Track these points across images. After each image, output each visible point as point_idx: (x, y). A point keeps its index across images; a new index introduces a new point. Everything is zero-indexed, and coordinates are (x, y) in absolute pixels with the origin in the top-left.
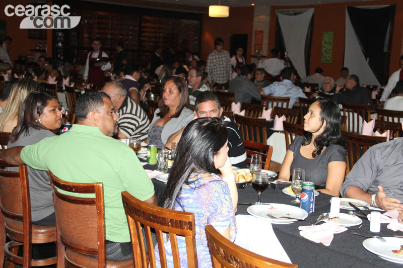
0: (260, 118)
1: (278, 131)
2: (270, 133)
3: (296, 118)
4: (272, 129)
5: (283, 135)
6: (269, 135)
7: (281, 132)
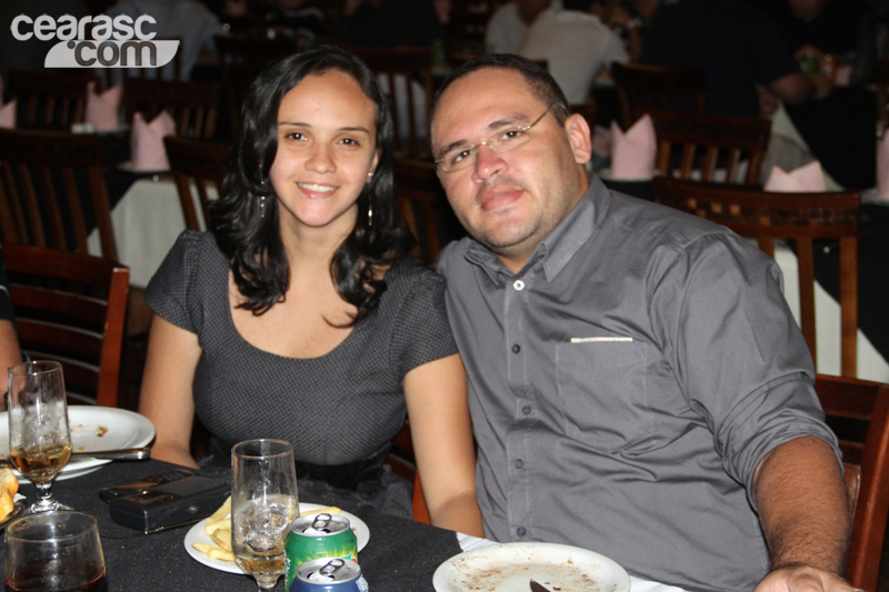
0: (78, 129)
1: (148, 176)
2: (122, 182)
3: (212, 114)
4: (127, 166)
5: (169, 190)
6: (117, 192)
7: (162, 175)
